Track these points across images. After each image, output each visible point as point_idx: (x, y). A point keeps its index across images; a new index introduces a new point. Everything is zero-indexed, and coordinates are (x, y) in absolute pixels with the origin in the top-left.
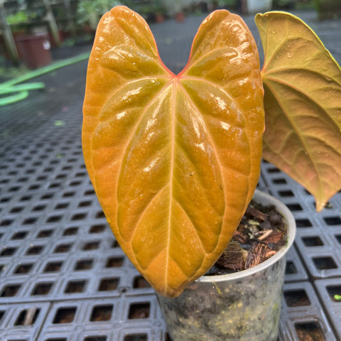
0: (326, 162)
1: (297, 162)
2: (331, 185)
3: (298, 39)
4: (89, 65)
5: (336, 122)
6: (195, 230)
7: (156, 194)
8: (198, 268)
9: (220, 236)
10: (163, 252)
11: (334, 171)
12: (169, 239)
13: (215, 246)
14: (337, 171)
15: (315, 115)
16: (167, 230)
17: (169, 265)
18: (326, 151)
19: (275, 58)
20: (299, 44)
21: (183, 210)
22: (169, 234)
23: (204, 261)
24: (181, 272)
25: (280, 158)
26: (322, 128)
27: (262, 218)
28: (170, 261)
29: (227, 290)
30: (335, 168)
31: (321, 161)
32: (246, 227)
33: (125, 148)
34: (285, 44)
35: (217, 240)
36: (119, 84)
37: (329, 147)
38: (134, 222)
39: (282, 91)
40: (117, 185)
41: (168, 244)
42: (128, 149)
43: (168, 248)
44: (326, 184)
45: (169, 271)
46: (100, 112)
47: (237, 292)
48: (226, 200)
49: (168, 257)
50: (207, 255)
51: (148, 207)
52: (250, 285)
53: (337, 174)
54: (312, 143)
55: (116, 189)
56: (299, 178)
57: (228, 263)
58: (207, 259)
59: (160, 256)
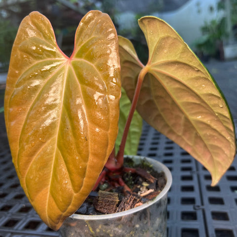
0: (216, 143)
1: (196, 143)
2: (223, 163)
3: (168, 37)
4: (12, 50)
5: (210, 106)
6: (67, 173)
7: (45, 142)
8: (69, 205)
9: (85, 179)
10: (45, 189)
11: (223, 152)
12: (51, 179)
13: (81, 187)
14: (226, 152)
15: (198, 102)
16: (50, 172)
17: (49, 200)
18: (214, 134)
19: (155, 53)
20: (170, 41)
21: (62, 157)
22: (51, 176)
23: (73, 199)
24: (56, 207)
25: (183, 140)
26: (207, 113)
27: (152, 181)
28: (50, 197)
29: (98, 230)
30: (224, 149)
31: (211, 143)
32: (139, 187)
33: (29, 108)
34: (160, 42)
35: (82, 182)
36: (31, 63)
37: (215, 130)
38: (28, 162)
39: (167, 81)
40: (20, 134)
41: (50, 183)
42: (31, 109)
43: (49, 186)
44: (219, 163)
45: (49, 205)
46: (16, 82)
47: (105, 233)
48: (90, 150)
49: (49, 193)
50: (75, 194)
51: (38, 153)
52: (117, 229)
53: (226, 154)
54: (201, 126)
55: (19, 137)
56: (199, 157)
57: (101, 208)
58: (75, 198)
59: (43, 192)
